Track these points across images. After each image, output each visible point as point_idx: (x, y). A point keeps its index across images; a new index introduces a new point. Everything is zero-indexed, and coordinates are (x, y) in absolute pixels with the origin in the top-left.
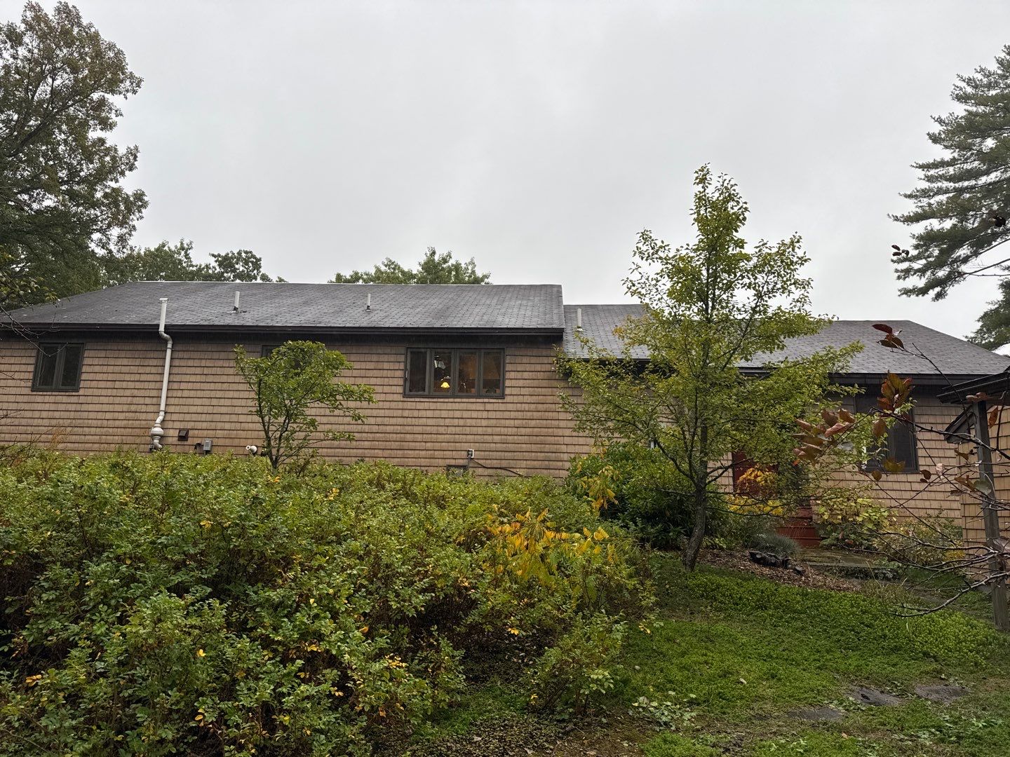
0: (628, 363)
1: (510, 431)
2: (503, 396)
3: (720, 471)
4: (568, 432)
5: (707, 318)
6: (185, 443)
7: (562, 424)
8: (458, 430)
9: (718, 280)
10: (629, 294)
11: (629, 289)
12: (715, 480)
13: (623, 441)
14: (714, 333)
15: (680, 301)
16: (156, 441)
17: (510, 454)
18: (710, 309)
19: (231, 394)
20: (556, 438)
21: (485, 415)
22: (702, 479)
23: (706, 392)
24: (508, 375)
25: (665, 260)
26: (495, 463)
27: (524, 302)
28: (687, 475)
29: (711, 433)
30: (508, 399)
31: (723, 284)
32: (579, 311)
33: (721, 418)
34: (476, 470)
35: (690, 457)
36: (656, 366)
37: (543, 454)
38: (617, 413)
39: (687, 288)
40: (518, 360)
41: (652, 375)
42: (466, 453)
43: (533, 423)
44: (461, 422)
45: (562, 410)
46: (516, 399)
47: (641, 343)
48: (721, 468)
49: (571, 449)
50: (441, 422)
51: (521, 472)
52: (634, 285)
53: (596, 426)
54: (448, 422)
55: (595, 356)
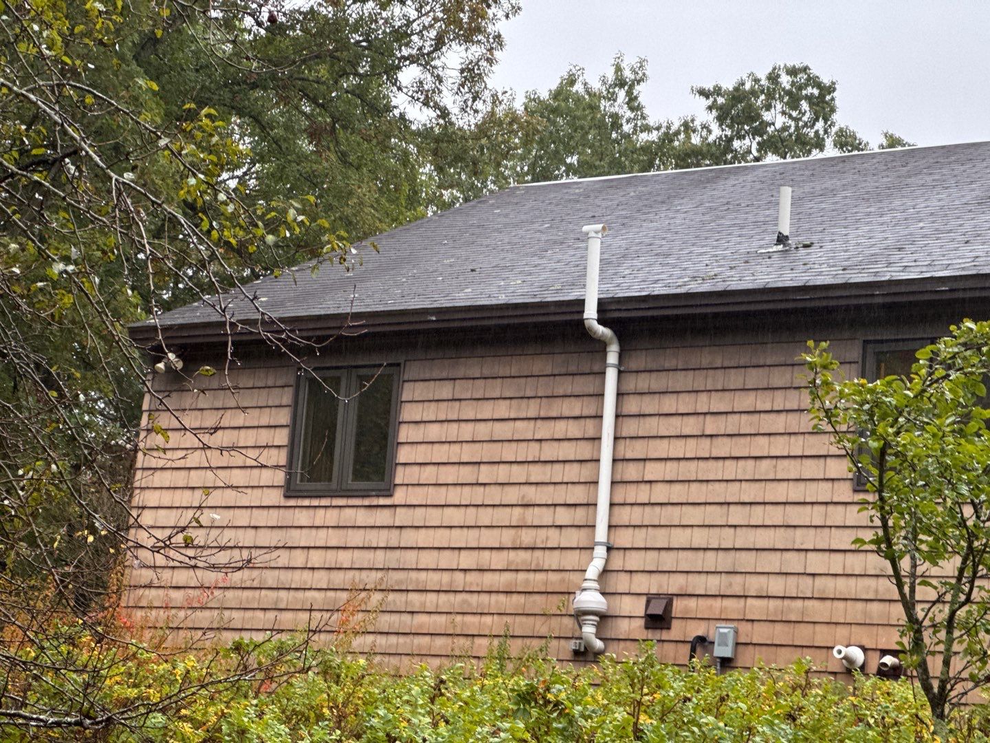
6: (665, 635)
16: (589, 630)
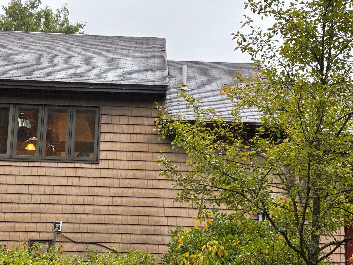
0: (238, 125)
1: (104, 201)
2: (96, 161)
3: (333, 247)
4: (169, 203)
5: (322, 79)
7: (163, 193)
8: (44, 199)
9: (335, 38)
10: (240, 49)
11: (240, 44)
12: (327, 256)
13: (230, 213)
14: (330, 96)
15: (293, 60)
17: (103, 227)
18: (325, 69)
20: (156, 209)
21: (76, 181)
22: (313, 255)
23: (320, 160)
24: (103, 137)
25: (279, 15)
26: (87, 237)
27: (124, 56)
28: (298, 251)
29: (324, 205)
30: (102, 164)
31: (339, 43)
32: (185, 67)
33: (335, 188)
34: (64, 245)
35: (301, 231)
36: (267, 130)
37: (141, 227)
38: (224, 181)
39: (302, 45)
40: (116, 120)
41: (262, 140)
42: (52, 226)
43: (130, 192)
44: (48, 190)
45: (163, 177)
46: (111, 165)
47: (251, 104)
48: (333, 243)
49: (172, 222)
50: (25, 189)
51: (115, 247)
52: (245, 40)
53: (200, 196)
54: (32, 189)
55: (201, 118)
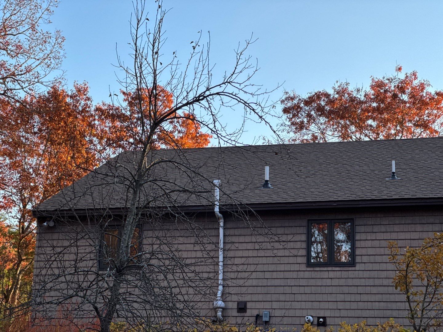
6: (245, 314)
16: (219, 314)
19: (282, 268)
